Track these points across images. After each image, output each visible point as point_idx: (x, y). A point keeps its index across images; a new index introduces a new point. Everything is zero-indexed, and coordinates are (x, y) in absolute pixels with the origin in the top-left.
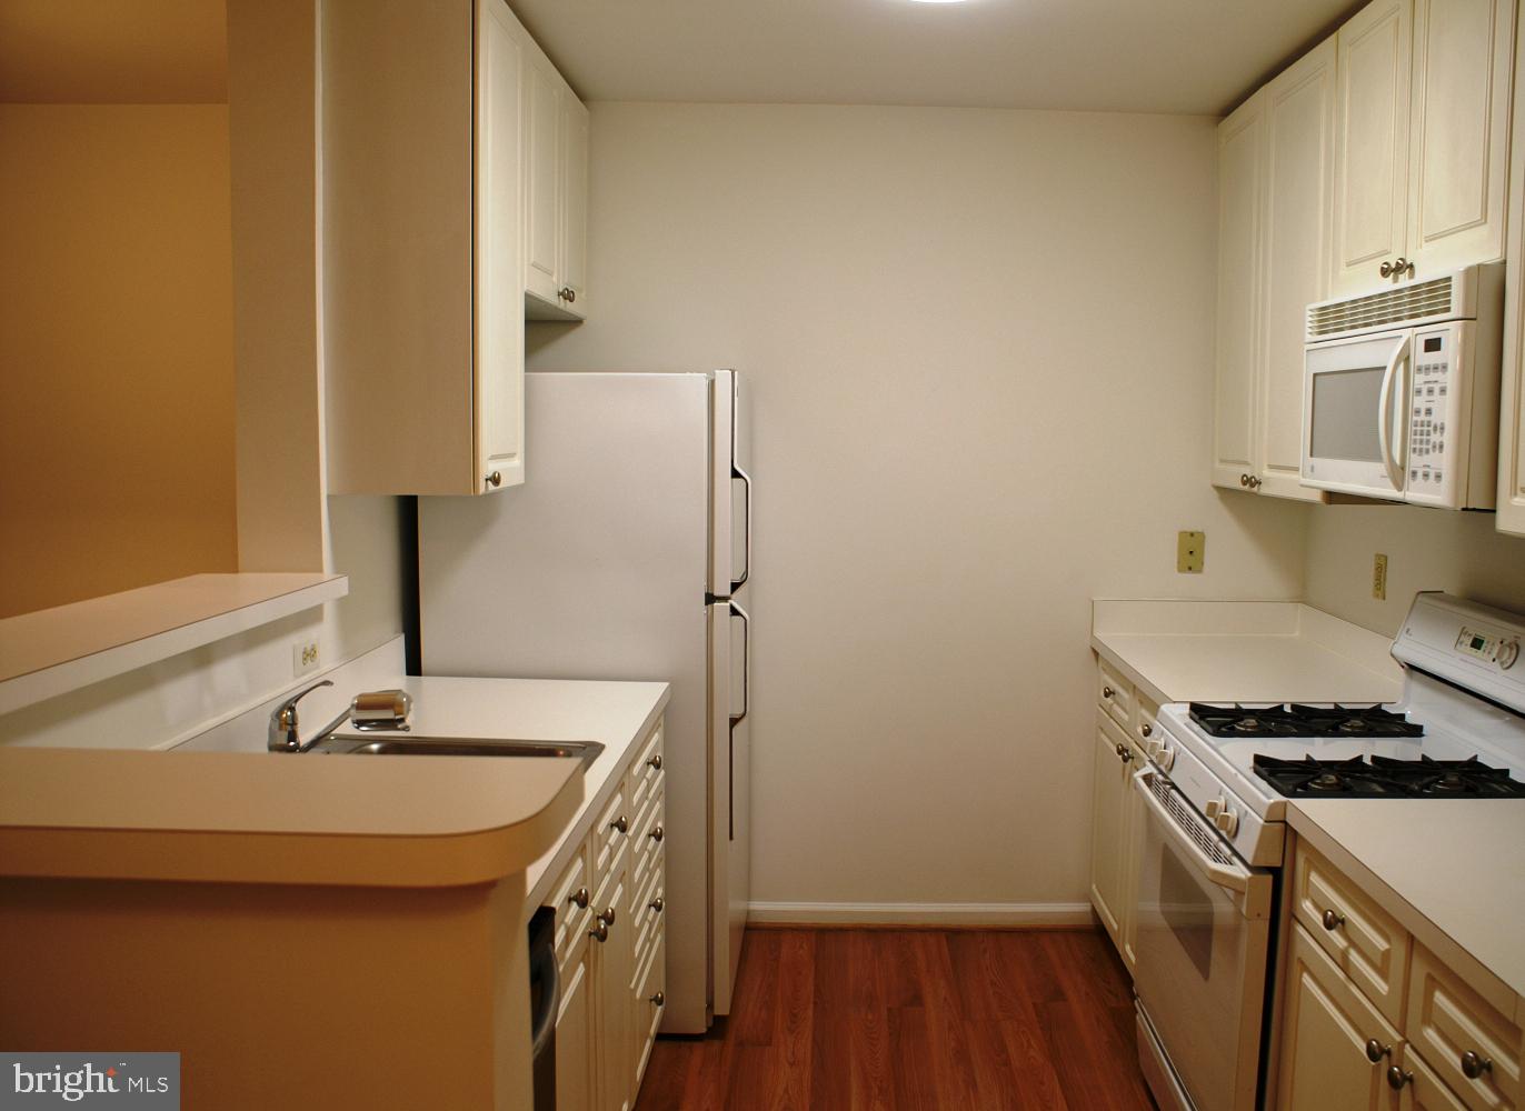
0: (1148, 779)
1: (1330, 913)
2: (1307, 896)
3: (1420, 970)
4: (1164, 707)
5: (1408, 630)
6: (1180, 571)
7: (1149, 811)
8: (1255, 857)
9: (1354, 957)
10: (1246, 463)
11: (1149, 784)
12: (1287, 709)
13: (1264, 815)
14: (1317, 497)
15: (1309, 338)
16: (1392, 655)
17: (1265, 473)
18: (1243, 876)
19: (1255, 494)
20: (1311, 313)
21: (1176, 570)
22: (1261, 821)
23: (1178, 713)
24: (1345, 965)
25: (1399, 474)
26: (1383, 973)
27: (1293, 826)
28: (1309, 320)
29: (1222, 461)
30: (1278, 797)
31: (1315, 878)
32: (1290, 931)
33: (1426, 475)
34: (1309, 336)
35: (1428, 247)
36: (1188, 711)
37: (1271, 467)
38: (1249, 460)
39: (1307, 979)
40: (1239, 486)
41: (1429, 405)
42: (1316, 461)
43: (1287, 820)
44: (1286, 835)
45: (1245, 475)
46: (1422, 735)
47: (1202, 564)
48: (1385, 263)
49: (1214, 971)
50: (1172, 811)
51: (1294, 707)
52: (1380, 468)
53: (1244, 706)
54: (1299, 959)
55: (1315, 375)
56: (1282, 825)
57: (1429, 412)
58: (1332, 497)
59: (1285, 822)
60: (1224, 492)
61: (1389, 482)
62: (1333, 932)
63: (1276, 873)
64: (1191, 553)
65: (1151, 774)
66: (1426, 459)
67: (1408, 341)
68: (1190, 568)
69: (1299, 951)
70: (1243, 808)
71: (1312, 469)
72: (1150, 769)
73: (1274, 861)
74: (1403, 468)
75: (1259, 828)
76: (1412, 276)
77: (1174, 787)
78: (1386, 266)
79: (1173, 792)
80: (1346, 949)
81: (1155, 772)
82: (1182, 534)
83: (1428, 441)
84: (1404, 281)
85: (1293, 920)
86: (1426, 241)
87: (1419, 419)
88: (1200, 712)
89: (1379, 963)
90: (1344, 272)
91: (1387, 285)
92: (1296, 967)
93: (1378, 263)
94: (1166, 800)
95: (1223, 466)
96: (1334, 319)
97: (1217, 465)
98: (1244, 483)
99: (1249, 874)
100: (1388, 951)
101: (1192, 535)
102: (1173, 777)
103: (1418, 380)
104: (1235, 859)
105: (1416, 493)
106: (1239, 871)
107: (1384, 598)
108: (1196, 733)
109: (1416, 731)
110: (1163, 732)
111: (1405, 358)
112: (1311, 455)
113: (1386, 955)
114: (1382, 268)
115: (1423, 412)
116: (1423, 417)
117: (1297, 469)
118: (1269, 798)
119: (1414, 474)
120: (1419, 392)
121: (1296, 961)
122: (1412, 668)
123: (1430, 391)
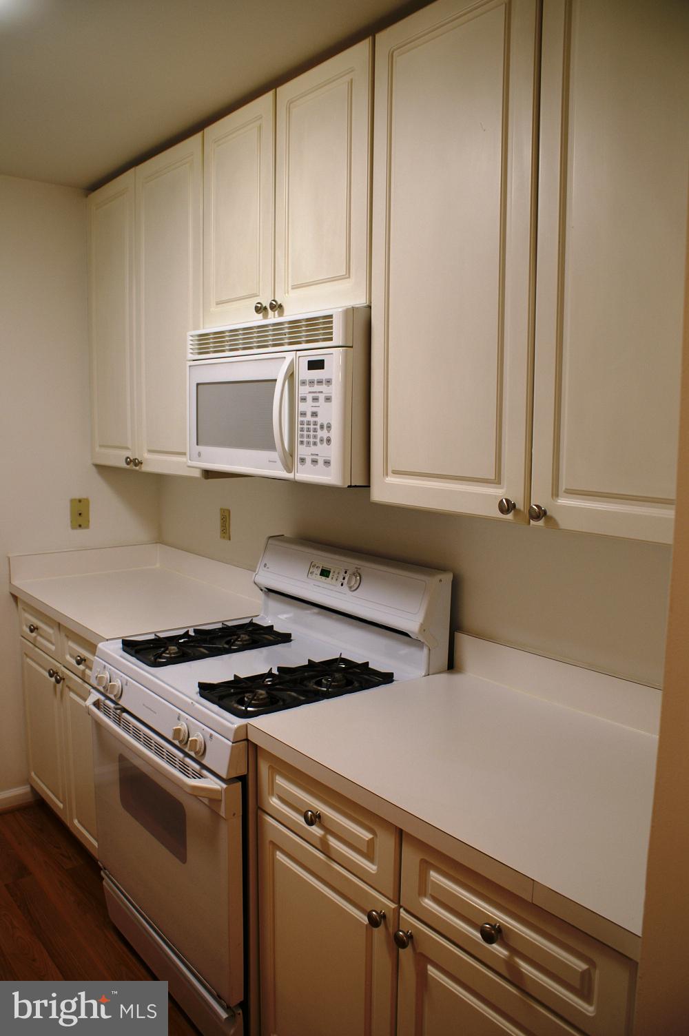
0: (97, 704)
1: (310, 813)
2: (272, 793)
3: (411, 858)
4: (100, 645)
5: (265, 565)
6: (73, 528)
7: (98, 725)
8: (228, 772)
9: (333, 842)
10: (127, 448)
11: (98, 708)
12: (192, 633)
13: (232, 740)
14: (197, 474)
15: (191, 357)
16: (255, 583)
17: (145, 456)
18: (218, 787)
19: (137, 471)
20: (191, 338)
21: (70, 528)
22: (230, 744)
23: (113, 649)
24: (325, 849)
25: (289, 460)
26: (369, 857)
27: (253, 741)
28: (190, 344)
29: (101, 446)
30: (238, 722)
31: (279, 780)
32: (259, 823)
33: (315, 462)
34: (191, 355)
35: (294, 294)
36: (121, 645)
37: (150, 451)
38: (130, 447)
39: (279, 855)
40: (124, 465)
41: (314, 410)
42: (201, 448)
43: (249, 738)
44: (249, 749)
45: (128, 458)
46: (291, 641)
47: (89, 521)
48: (259, 303)
49: (190, 856)
50: (127, 729)
51: (195, 631)
52: (274, 455)
53: (162, 635)
54: (271, 842)
55: (198, 384)
56: (245, 742)
57: (314, 414)
58: (208, 474)
59: (247, 740)
60: (102, 469)
61: (279, 464)
62: (314, 827)
63: (243, 779)
64: (80, 514)
65: (98, 700)
66: (313, 449)
67: (292, 361)
68: (80, 526)
69: (270, 836)
70: (207, 732)
71: (199, 454)
72: (95, 696)
73: (242, 772)
74: (292, 455)
75: (230, 748)
76: (281, 314)
77: (124, 710)
78: (259, 305)
79: (125, 715)
80: (324, 836)
81: (102, 698)
82: (72, 501)
83: (315, 437)
84: (273, 318)
85: (260, 812)
86: (292, 289)
87: (305, 419)
88: (130, 646)
89: (365, 850)
90: (214, 309)
91: (257, 320)
92: (268, 848)
93: (253, 303)
94: (118, 721)
95: (103, 450)
96: (210, 343)
97: (97, 449)
98: (128, 463)
99: (224, 786)
100: (372, 840)
101: (80, 501)
102: (123, 703)
103: (302, 391)
104: (205, 772)
105: (305, 474)
106: (211, 783)
107: (230, 539)
108: (133, 664)
109: (286, 638)
110: (105, 667)
111: (290, 376)
112: (197, 444)
113: (371, 843)
114: (256, 307)
115: (309, 414)
116: (309, 418)
117: (184, 454)
118: (233, 724)
119: (303, 460)
120: (304, 399)
121: (267, 842)
122: (270, 591)
123: (315, 399)
